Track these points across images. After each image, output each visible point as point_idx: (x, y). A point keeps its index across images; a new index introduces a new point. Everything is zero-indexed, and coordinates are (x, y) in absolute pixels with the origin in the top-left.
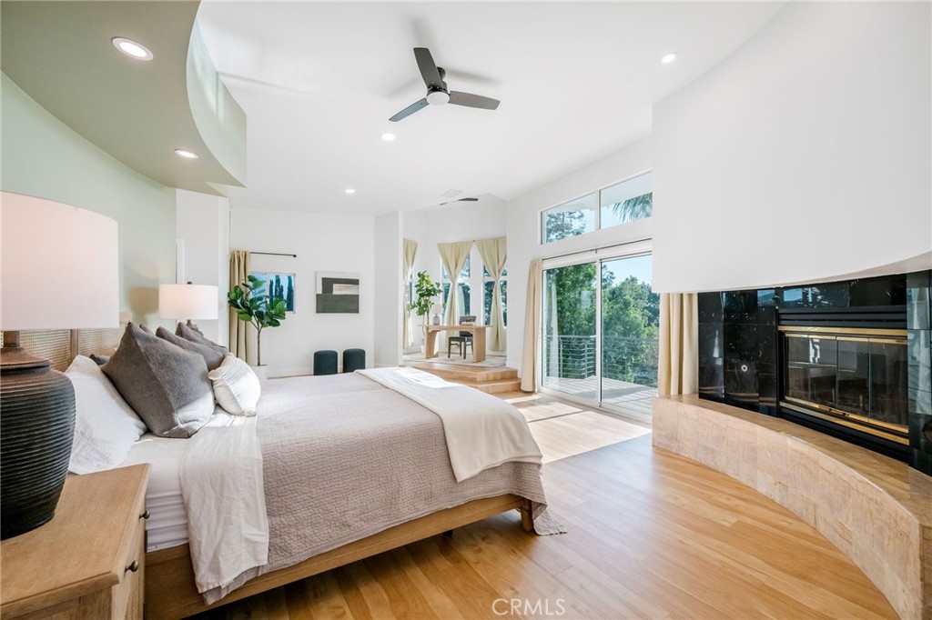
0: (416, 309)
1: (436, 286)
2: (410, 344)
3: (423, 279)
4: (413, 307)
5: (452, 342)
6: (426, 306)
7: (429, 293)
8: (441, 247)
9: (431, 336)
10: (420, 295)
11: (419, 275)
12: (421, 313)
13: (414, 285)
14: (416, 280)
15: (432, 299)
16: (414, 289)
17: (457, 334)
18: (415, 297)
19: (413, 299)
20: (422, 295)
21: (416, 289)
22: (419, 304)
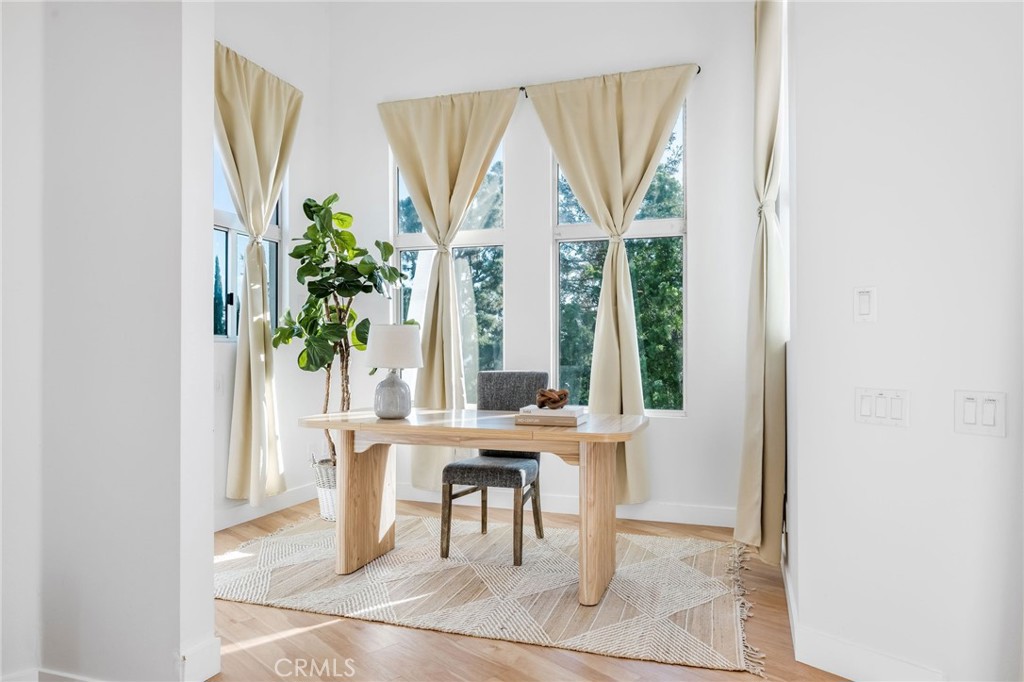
0: (298, 344)
1: (376, 255)
2: (272, 482)
3: (326, 226)
4: (287, 335)
5: (457, 488)
6: (338, 329)
7: (353, 280)
8: (395, 117)
9: (366, 466)
10: (312, 287)
11: (310, 209)
12: (316, 359)
13: (287, 249)
14: (297, 227)
15: (361, 306)
16: (290, 266)
17: (471, 456)
18: (295, 297)
19: (286, 305)
20: (319, 290)
21: (297, 264)
22: (310, 324)
